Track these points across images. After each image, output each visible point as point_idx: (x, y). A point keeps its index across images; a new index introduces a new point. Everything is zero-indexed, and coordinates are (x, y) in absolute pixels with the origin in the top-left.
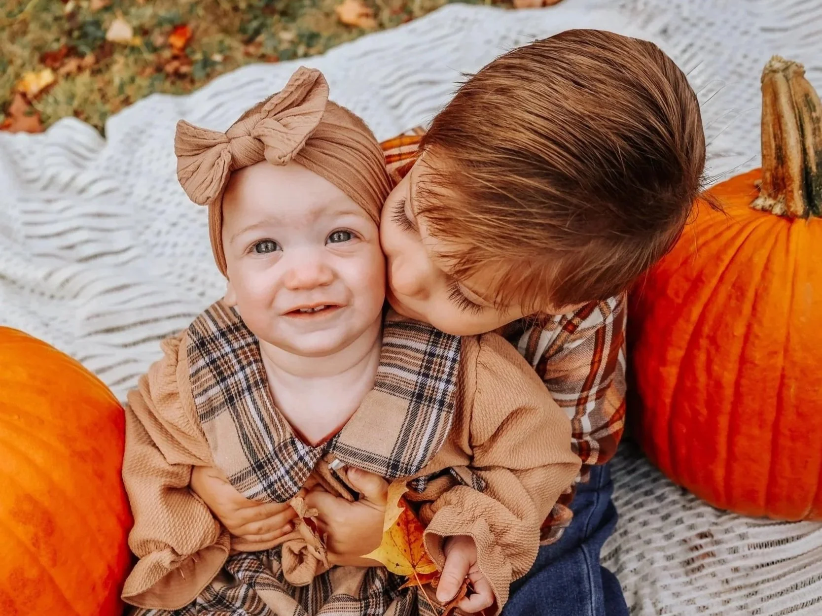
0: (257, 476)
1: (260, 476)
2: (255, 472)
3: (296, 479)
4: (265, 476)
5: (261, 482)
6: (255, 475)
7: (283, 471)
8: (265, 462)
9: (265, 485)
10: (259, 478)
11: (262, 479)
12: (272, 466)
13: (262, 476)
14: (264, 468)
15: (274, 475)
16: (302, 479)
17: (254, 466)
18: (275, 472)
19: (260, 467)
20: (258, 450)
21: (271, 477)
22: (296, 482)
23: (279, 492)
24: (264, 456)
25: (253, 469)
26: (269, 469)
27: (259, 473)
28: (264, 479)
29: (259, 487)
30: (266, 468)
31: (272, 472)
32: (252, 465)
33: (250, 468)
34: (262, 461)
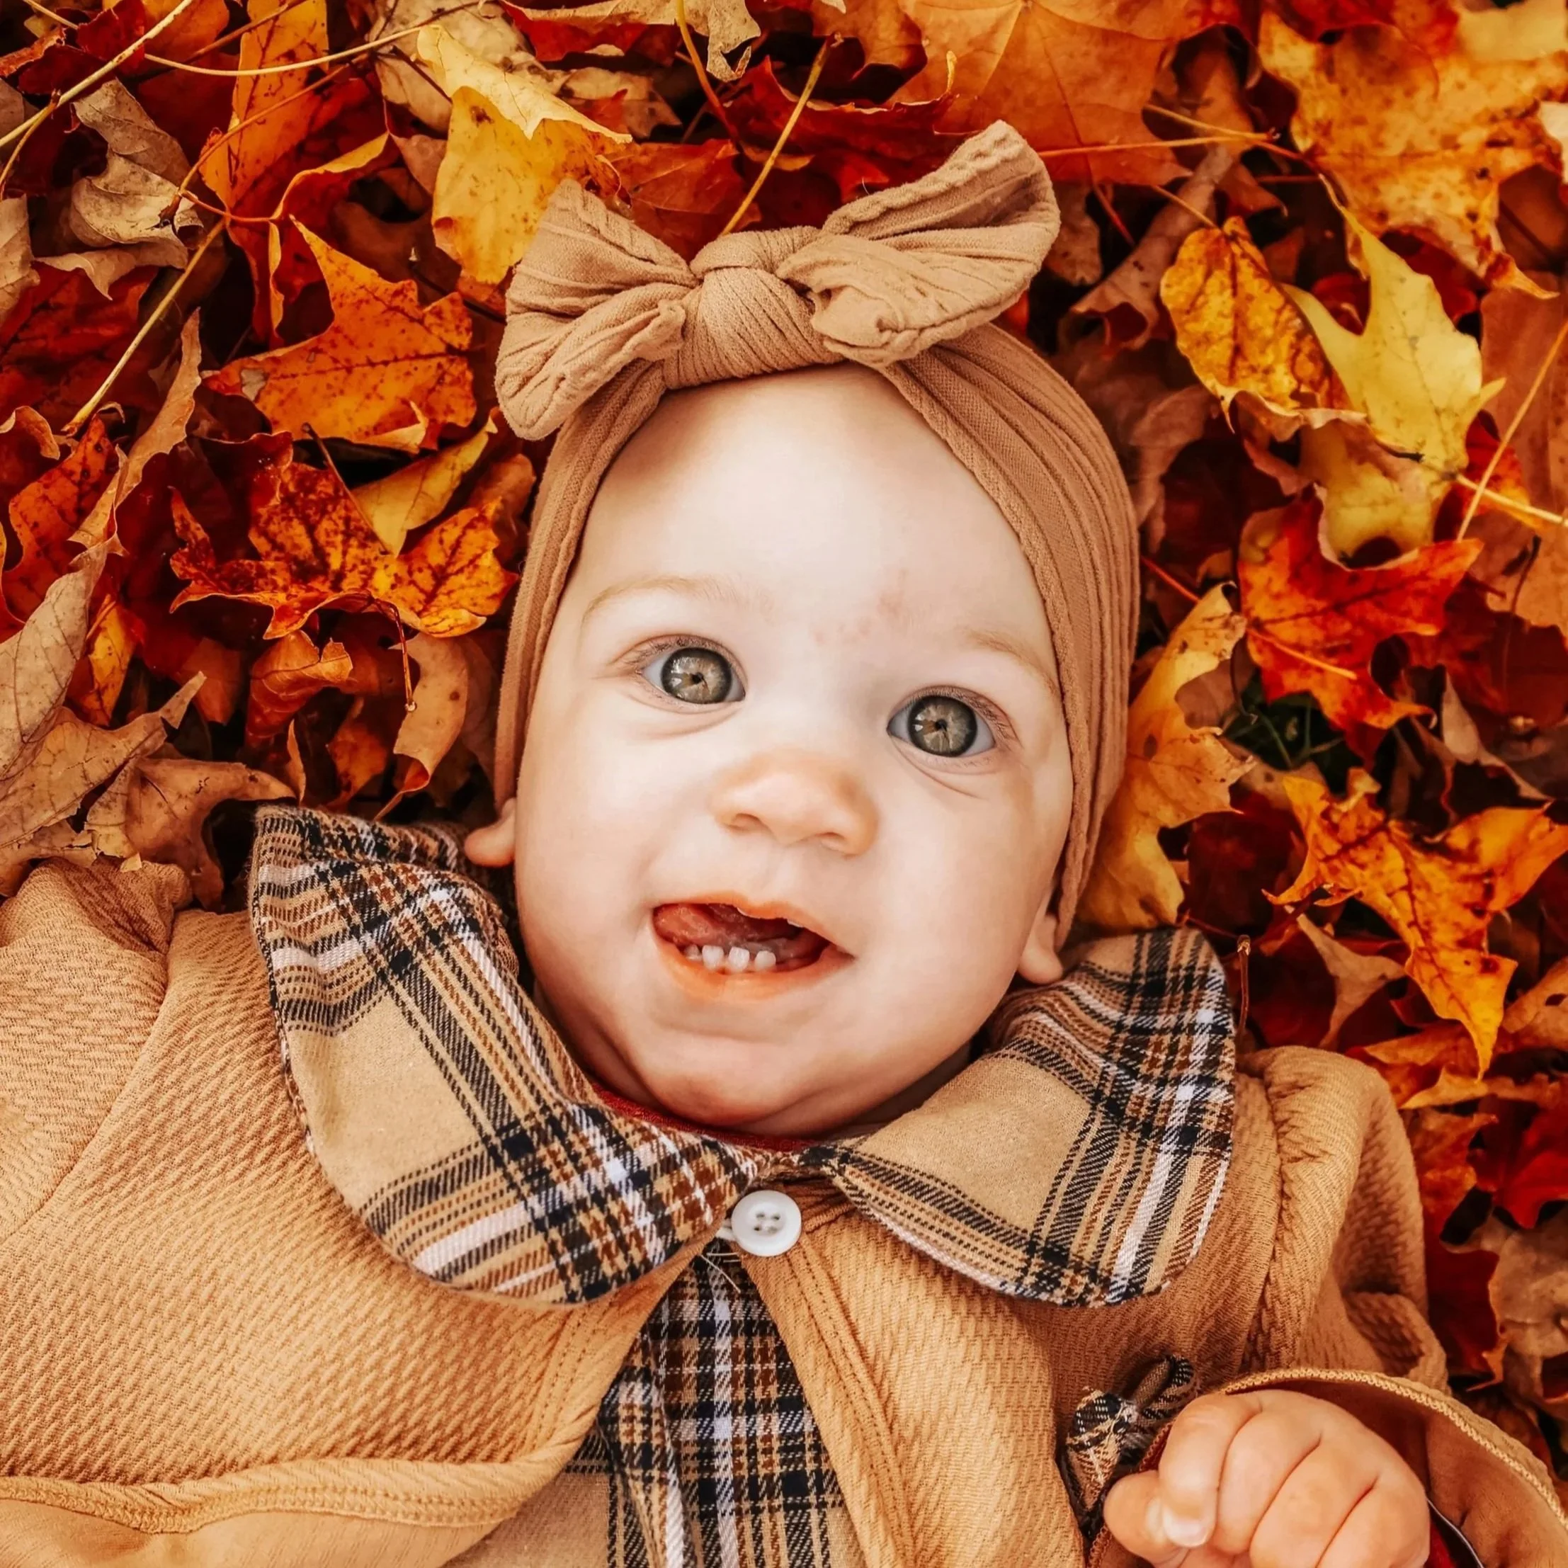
0: (507, 1175)
1: (519, 1177)
2: (499, 1163)
3: (675, 1207)
4: (539, 1179)
5: (520, 1197)
6: (500, 1172)
7: (616, 1171)
8: (537, 1128)
9: (540, 1211)
10: (513, 1185)
11: (525, 1189)
12: (568, 1147)
13: (528, 1179)
14: (533, 1151)
15: (576, 1179)
16: (700, 1213)
17: (496, 1141)
18: (581, 1170)
19: (518, 1145)
20: (513, 1087)
21: (562, 1186)
22: (669, 1219)
23: (596, 1243)
24: (536, 1108)
25: (492, 1151)
26: (553, 1155)
27: (512, 1167)
28: (534, 1190)
29: (515, 1217)
30: (542, 1151)
31: (569, 1167)
32: (486, 1139)
33: (480, 1150)
34: (527, 1125)
